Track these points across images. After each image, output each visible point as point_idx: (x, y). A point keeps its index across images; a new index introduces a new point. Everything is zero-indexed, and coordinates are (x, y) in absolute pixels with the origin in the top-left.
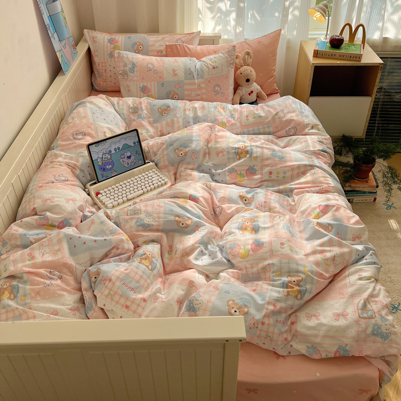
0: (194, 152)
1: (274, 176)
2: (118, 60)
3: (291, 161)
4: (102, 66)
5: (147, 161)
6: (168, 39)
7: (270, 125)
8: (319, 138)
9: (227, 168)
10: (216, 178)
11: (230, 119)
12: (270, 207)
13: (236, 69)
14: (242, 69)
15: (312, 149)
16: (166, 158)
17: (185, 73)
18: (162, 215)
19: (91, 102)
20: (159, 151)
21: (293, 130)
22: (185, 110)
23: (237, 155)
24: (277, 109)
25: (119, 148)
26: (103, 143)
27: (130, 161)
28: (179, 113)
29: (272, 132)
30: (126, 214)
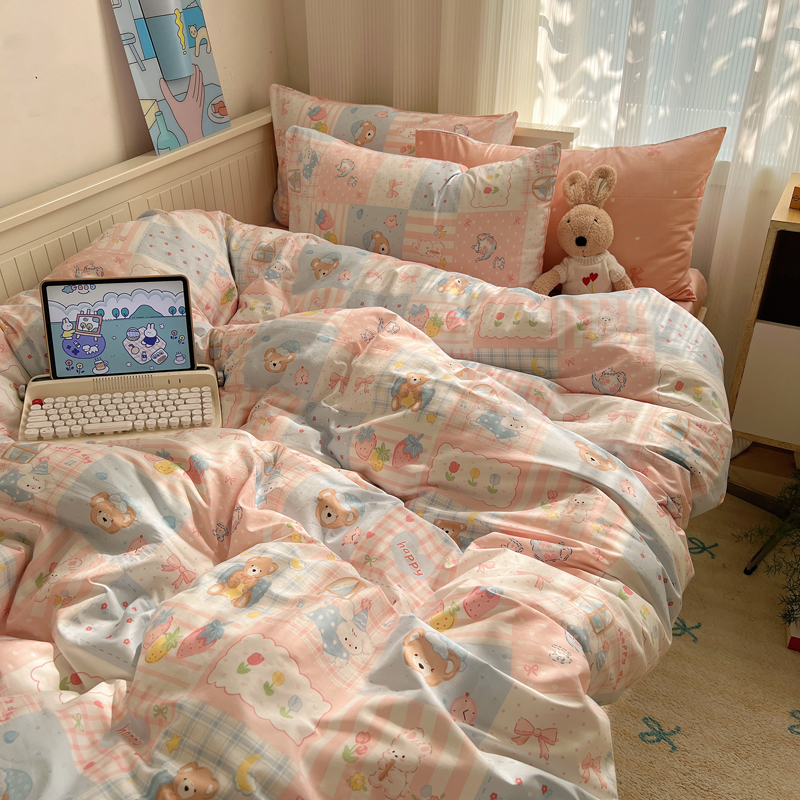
0: (305, 367)
3: (527, 450)
5: (200, 365)
6: (436, 122)
8: (679, 418)
9: (360, 426)
10: (333, 446)
11: (458, 315)
12: (371, 551)
15: (633, 440)
16: (243, 366)
18: (70, 482)
20: (237, 348)
21: (613, 380)
22: (369, 274)
24: (590, 313)
25: (125, 312)
26: (84, 289)
27: (151, 350)
28: (351, 280)
29: (556, 374)
30: (2, 454)
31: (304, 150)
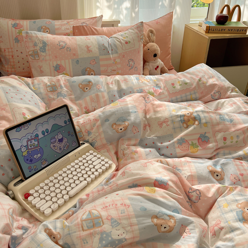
1: (228, 142)
2: (26, 40)
4: (9, 52)
6: (72, 23)
7: (196, 91)
9: (175, 139)
10: (164, 151)
11: (156, 88)
14: (149, 45)
16: (103, 136)
17: (100, 49)
18: (134, 220)
19: (2, 81)
20: (92, 129)
21: (217, 94)
22: (108, 84)
23: (183, 123)
25: (47, 131)
26: (26, 126)
28: (103, 87)
29: (198, 98)
30: (81, 229)
31: (36, 40)
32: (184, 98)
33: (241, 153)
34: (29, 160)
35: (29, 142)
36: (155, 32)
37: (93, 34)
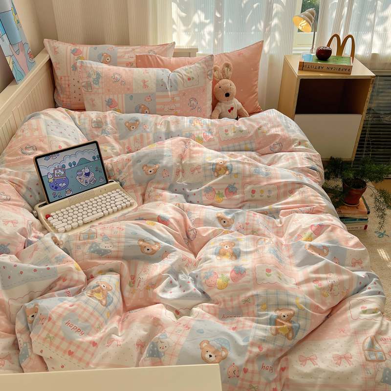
0: (165, 169)
1: (257, 196)
2: (80, 70)
3: (277, 178)
4: (65, 80)
5: (109, 180)
6: (138, 50)
7: (252, 140)
8: (307, 155)
9: (203, 187)
10: (190, 199)
11: (207, 134)
12: (253, 229)
13: (215, 82)
14: (221, 82)
15: (299, 166)
16: (132, 176)
17: (157, 85)
19: (46, 114)
20: (124, 168)
21: (278, 146)
22: (156, 124)
23: (214, 172)
24: (260, 123)
25: (74, 163)
26: (54, 156)
27: (89, 179)
28: (150, 128)
29: (255, 149)
30: (78, 239)
31: (90, 71)
32: (237, 148)
33: (266, 208)
34: (54, 187)
35: (56, 171)
36: (232, 66)
37: (158, 66)
